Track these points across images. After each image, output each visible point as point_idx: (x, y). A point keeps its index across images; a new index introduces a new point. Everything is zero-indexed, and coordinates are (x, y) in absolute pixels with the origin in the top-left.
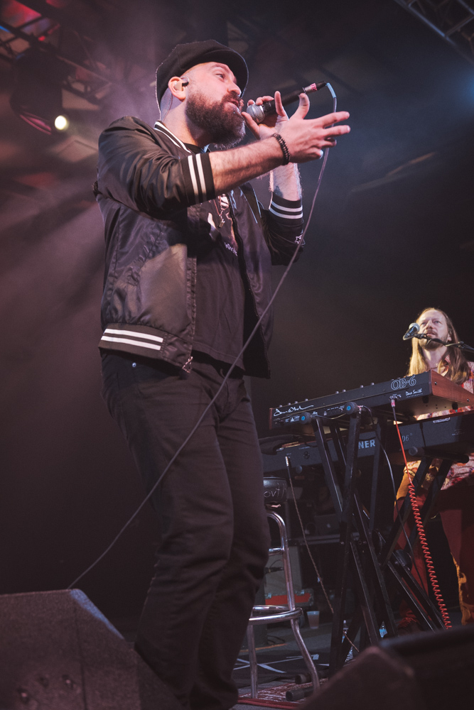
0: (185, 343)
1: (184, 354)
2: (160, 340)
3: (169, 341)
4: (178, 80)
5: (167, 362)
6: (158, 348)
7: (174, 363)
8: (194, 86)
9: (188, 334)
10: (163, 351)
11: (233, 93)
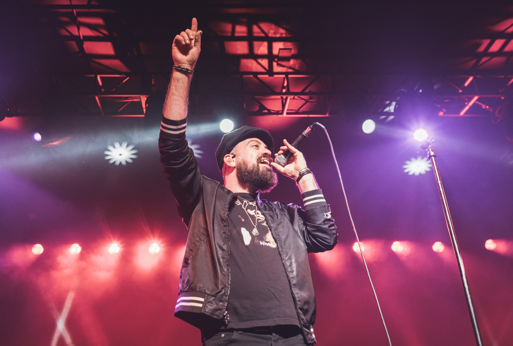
0: (221, 301)
1: (220, 310)
2: (202, 300)
3: (208, 300)
4: (229, 156)
5: (206, 315)
6: (201, 305)
7: (212, 316)
8: (239, 157)
9: (224, 294)
10: (204, 308)
11: (265, 155)
